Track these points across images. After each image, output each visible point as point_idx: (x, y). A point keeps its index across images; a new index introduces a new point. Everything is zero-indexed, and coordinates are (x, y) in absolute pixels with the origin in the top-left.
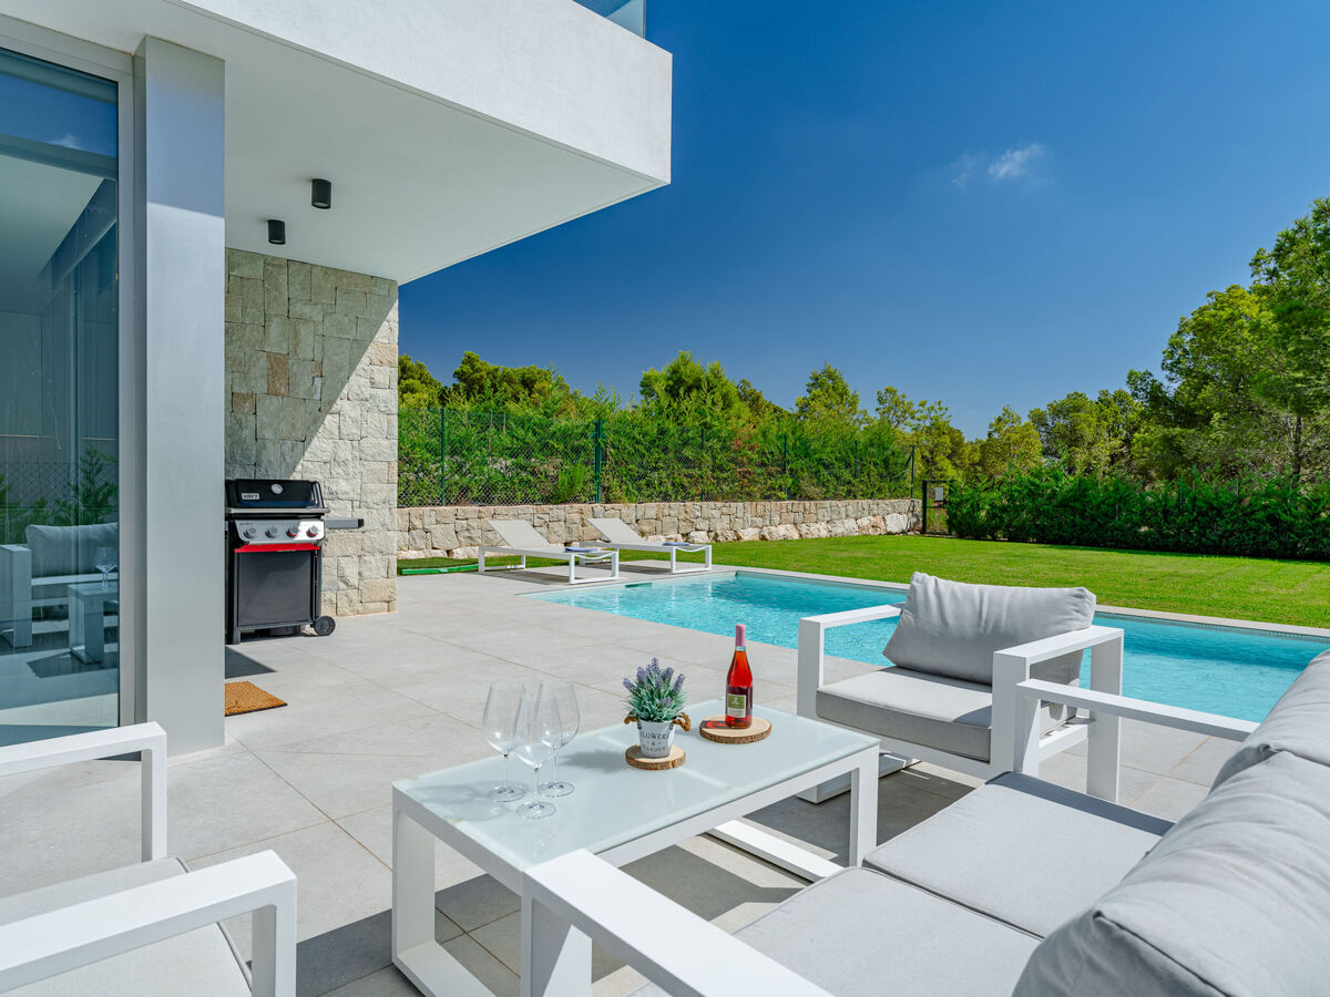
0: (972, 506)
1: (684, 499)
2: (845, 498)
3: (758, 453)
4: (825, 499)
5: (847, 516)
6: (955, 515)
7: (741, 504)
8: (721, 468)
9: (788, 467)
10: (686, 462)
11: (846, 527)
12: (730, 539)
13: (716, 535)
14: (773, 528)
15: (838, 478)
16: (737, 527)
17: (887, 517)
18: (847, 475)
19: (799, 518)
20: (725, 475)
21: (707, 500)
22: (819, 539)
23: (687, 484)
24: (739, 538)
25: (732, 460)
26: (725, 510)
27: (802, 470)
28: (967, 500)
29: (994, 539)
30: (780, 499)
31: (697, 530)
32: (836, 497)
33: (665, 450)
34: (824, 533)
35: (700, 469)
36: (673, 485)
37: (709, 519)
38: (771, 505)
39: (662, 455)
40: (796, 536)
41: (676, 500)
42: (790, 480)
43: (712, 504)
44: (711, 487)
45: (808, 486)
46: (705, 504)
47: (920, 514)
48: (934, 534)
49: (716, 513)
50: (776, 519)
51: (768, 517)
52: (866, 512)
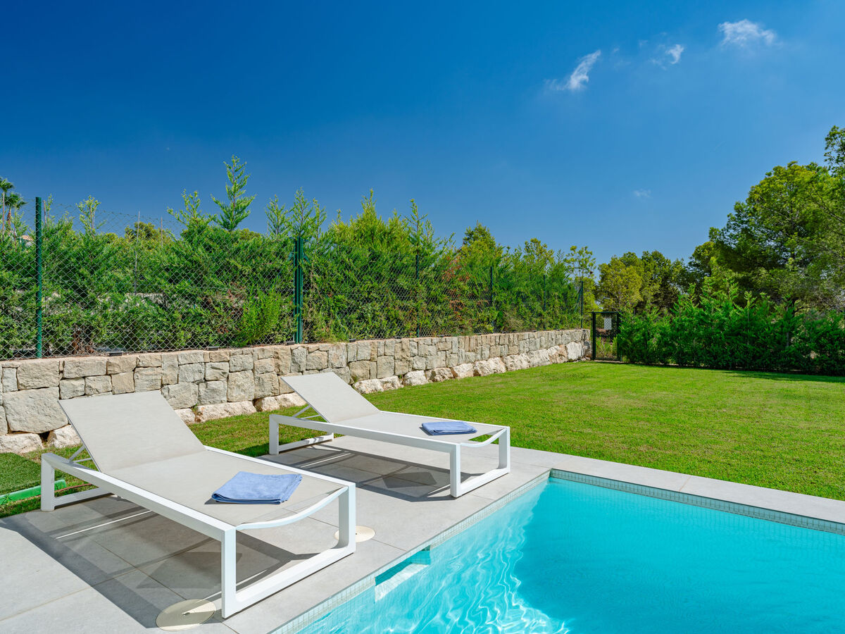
0: (644, 335)
1: (399, 336)
2: (538, 329)
3: (469, 284)
4: (523, 330)
5: (541, 346)
6: (625, 344)
7: (455, 339)
8: (435, 300)
9: (495, 299)
10: (401, 292)
11: (543, 356)
12: (447, 377)
13: (434, 374)
14: (484, 362)
15: (532, 310)
16: (453, 363)
17: (568, 346)
18: (538, 306)
19: (505, 351)
20: (439, 307)
21: (422, 334)
22: (522, 370)
23: (402, 318)
24: (455, 376)
25: (446, 291)
26: (441, 346)
27: (505, 302)
28: (638, 330)
30: (488, 332)
31: (414, 369)
32: (531, 329)
33: (379, 278)
34: (525, 365)
35: (415, 301)
36: (388, 319)
37: (425, 356)
38: (483, 338)
39: (375, 284)
40: (504, 370)
41: (391, 336)
42: (496, 313)
43: (428, 339)
44: (427, 321)
45: (513, 321)
46: (421, 340)
47: (590, 342)
48: (604, 360)
49: (432, 349)
50: (487, 353)
51: (479, 351)
52: (554, 342)
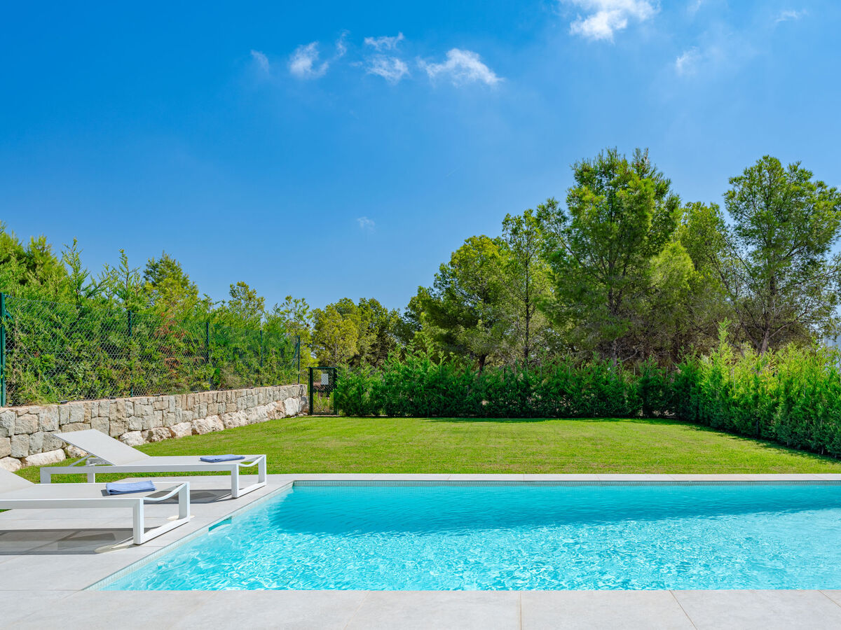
0: (358, 389)
1: (112, 396)
2: (255, 385)
3: (184, 341)
4: (241, 387)
5: (259, 403)
6: (342, 397)
7: (172, 398)
8: (149, 358)
9: (211, 356)
10: (111, 350)
11: (261, 412)
12: (165, 437)
13: (151, 434)
14: (202, 420)
15: (249, 366)
16: (170, 422)
17: (286, 402)
18: (255, 362)
19: (223, 409)
20: (153, 366)
21: (136, 393)
22: (241, 427)
23: (115, 378)
24: (173, 435)
25: (160, 349)
26: (158, 405)
27: (222, 359)
28: (353, 385)
29: (377, 416)
30: (204, 389)
31: (130, 430)
32: (248, 386)
33: (89, 336)
34: (243, 422)
35: (129, 359)
36: (100, 378)
37: (142, 416)
38: (199, 396)
39: (86, 342)
40: (222, 428)
41: (103, 397)
42: (213, 370)
43: (144, 398)
44: (141, 379)
45: (230, 378)
46: (138, 399)
47: (307, 397)
48: (320, 414)
49: (149, 409)
50: (204, 411)
51: (196, 410)
52: (271, 398)
